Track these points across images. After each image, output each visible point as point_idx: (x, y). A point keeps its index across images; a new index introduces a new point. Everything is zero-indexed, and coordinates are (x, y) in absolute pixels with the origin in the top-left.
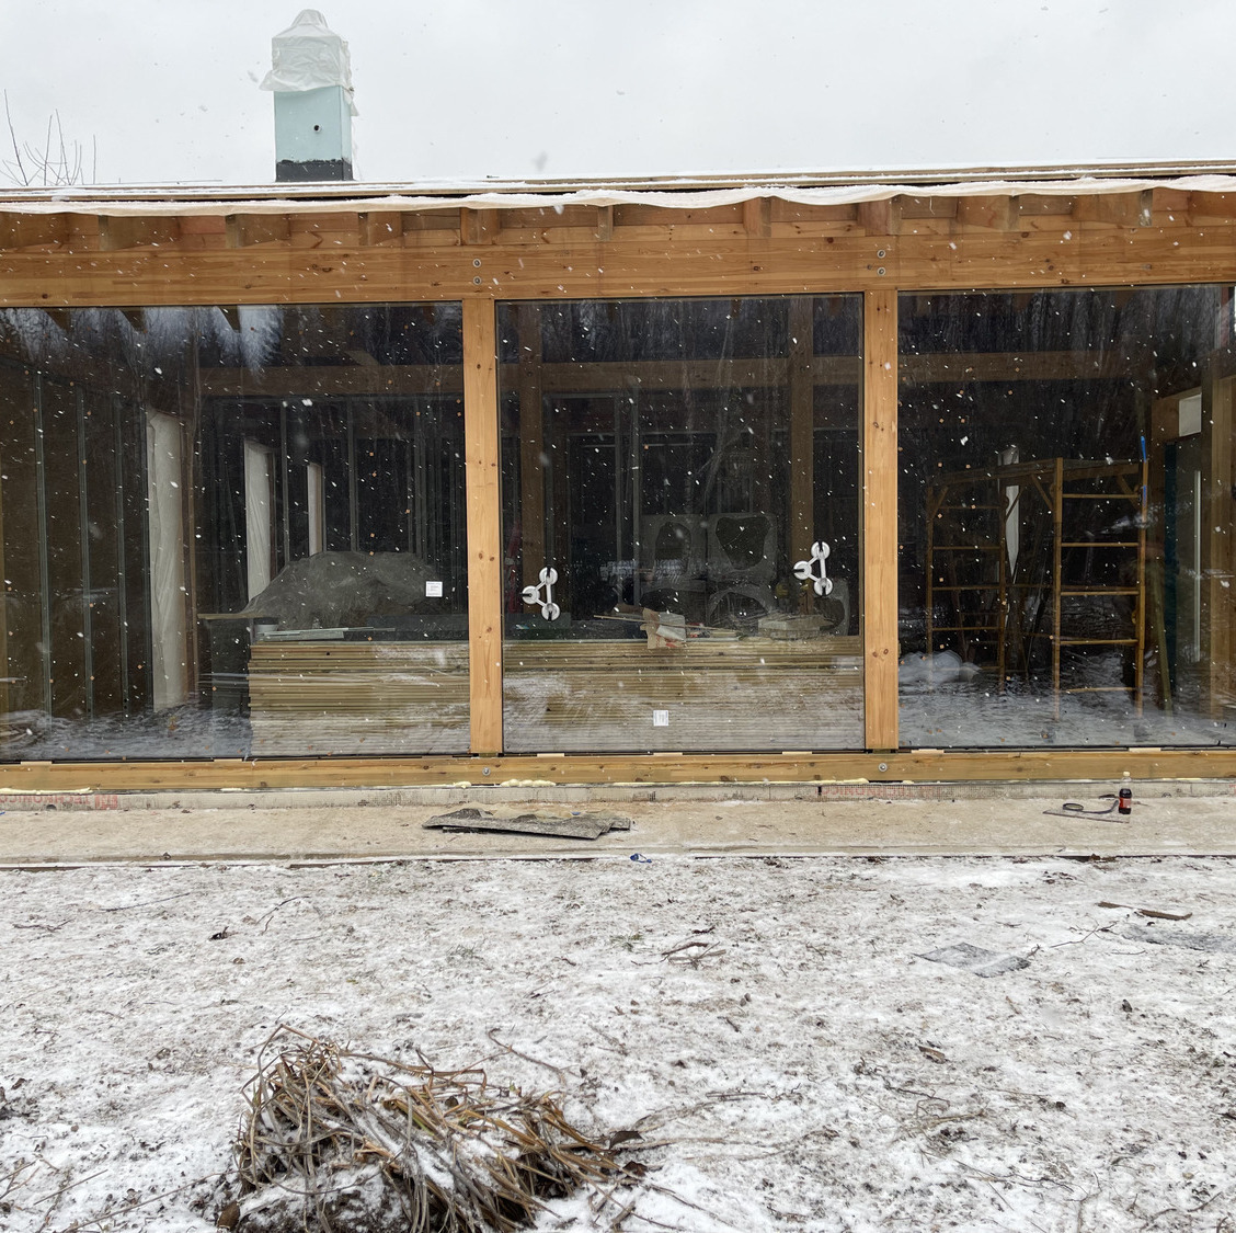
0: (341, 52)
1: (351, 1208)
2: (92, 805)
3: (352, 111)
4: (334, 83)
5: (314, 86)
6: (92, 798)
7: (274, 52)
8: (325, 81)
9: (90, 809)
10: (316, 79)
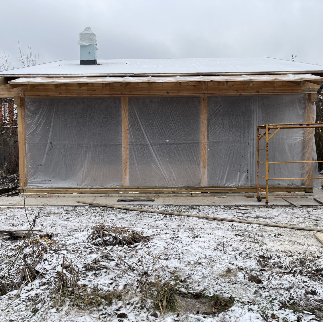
0: (95, 37)
1: (108, 241)
2: (47, 196)
3: (96, 49)
4: (93, 43)
5: (89, 44)
6: (47, 195)
7: (80, 36)
8: (91, 43)
9: (47, 197)
10: (89, 42)
